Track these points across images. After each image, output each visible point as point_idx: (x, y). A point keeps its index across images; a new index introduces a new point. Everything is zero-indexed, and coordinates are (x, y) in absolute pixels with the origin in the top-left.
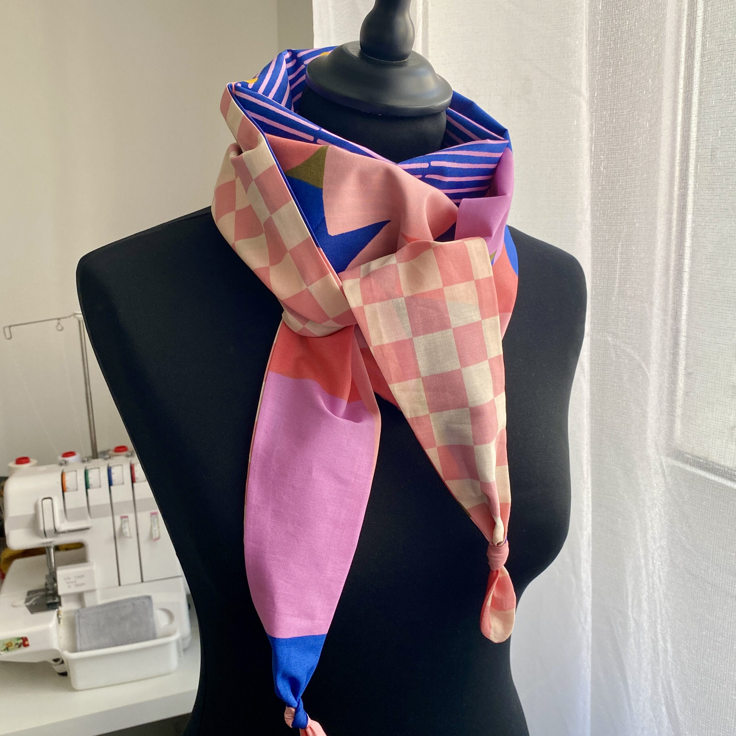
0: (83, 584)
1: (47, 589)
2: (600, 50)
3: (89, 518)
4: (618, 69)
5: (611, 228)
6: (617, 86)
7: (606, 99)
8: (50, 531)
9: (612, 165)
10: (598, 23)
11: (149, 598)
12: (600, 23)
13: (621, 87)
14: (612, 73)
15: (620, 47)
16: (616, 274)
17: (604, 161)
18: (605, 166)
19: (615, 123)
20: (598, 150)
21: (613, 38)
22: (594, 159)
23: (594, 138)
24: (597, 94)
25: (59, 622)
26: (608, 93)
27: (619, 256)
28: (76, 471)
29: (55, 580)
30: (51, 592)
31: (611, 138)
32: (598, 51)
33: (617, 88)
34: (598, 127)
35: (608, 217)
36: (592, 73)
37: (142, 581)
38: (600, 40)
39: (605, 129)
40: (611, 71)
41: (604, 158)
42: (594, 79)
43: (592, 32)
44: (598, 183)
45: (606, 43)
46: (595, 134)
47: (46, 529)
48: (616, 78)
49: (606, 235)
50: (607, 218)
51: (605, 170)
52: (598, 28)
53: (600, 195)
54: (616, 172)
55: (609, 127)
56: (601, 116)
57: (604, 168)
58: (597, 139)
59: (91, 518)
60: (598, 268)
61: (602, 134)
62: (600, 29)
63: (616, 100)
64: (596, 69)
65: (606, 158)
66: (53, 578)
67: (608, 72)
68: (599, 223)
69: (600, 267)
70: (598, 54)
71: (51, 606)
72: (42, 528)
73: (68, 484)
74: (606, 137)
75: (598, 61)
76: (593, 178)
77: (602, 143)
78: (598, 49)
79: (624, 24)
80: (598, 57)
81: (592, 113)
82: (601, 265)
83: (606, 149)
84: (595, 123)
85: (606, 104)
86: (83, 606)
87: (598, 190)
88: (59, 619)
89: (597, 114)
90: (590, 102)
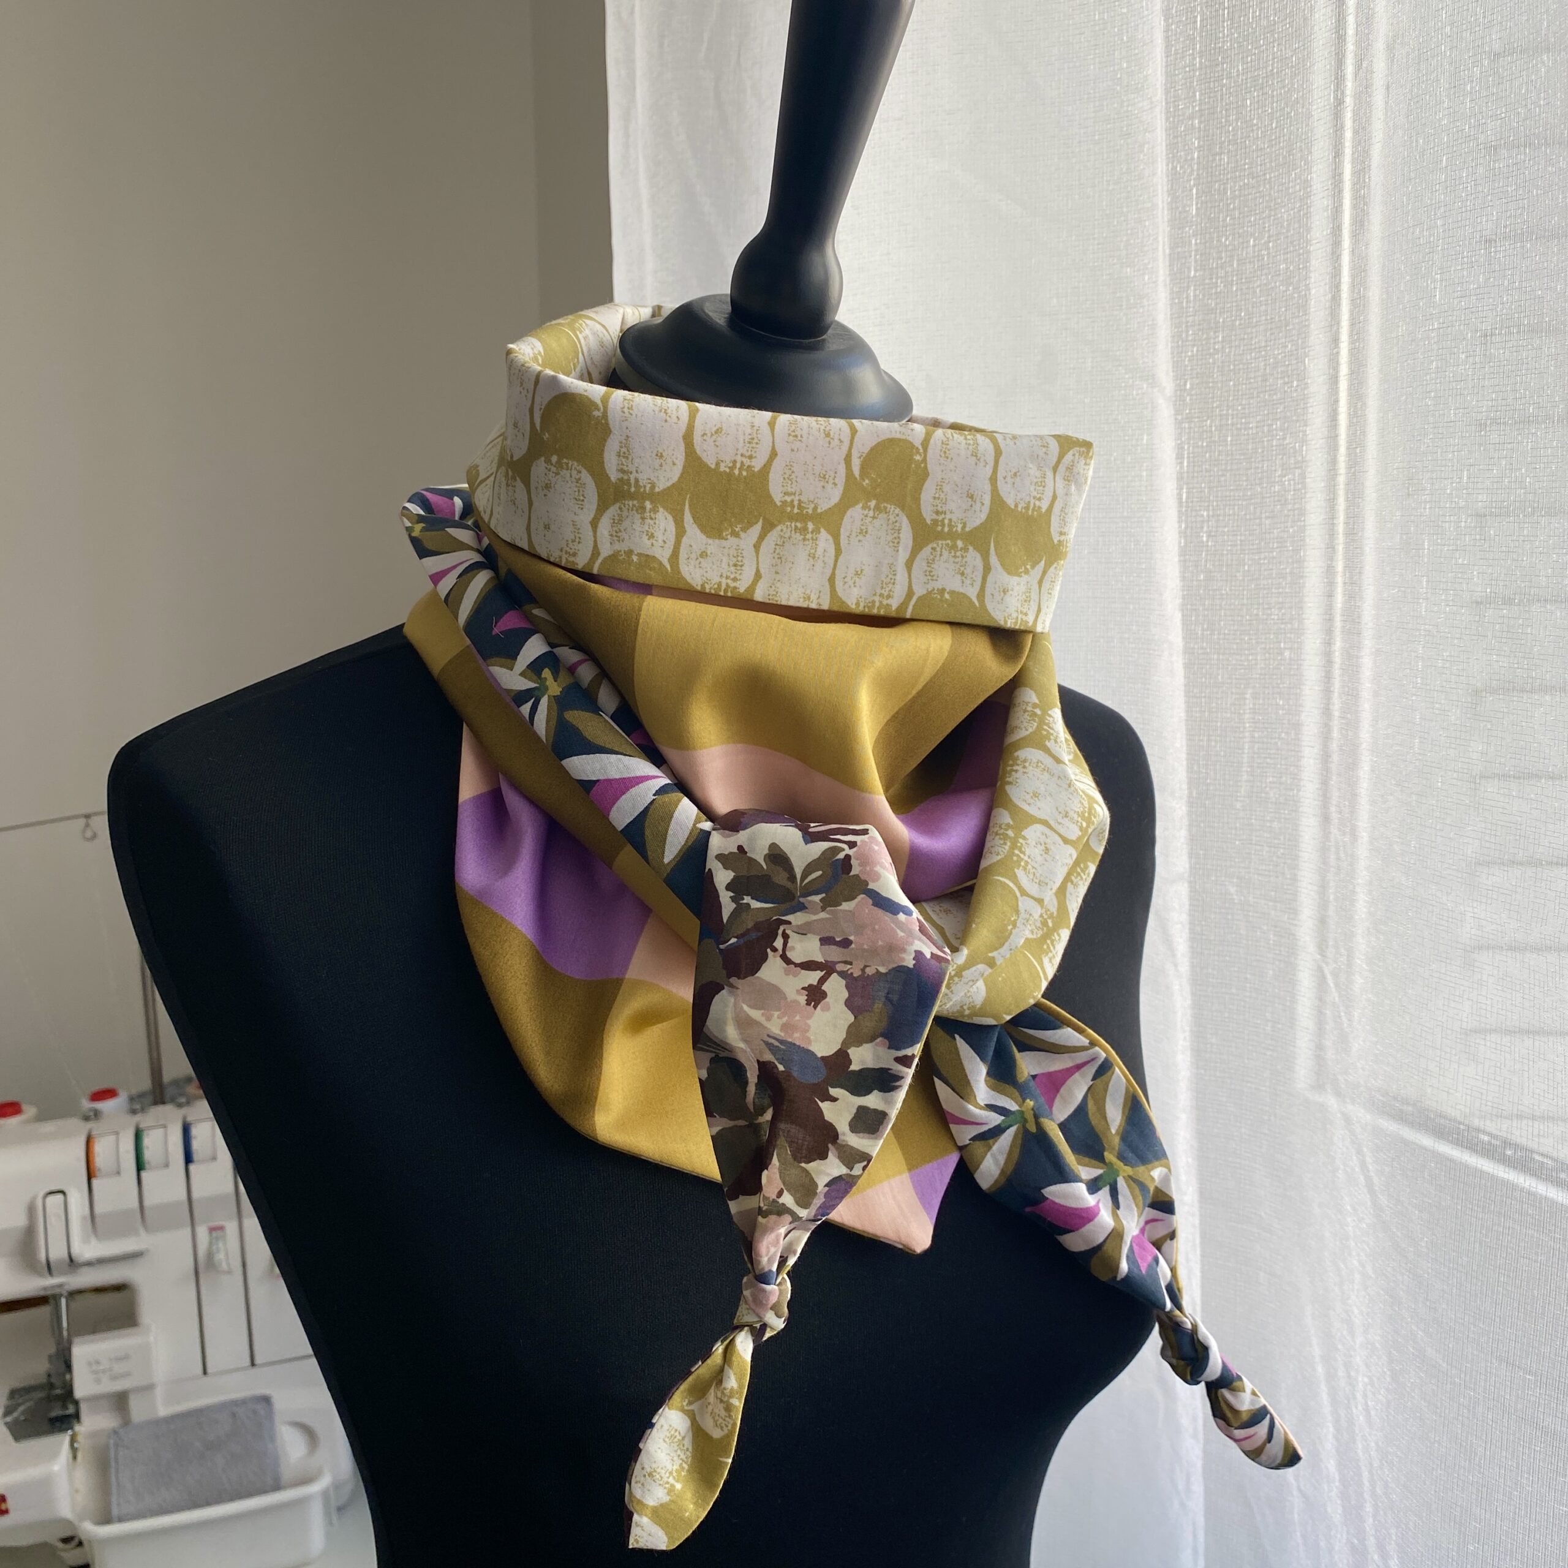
0: (126, 1375)
1: (51, 1386)
2: (1195, 296)
3: (143, 1231)
4: (1236, 335)
5: (1228, 660)
6: (1234, 369)
7: (1210, 396)
8: (60, 1263)
9: (1226, 530)
10: (1190, 242)
11: (266, 1400)
12: (1193, 242)
13: (1241, 372)
14: (1223, 341)
15: (1236, 290)
16: (1243, 753)
17: (1208, 521)
18: (1210, 532)
19: (1231, 445)
20: (1195, 500)
21: (1222, 273)
23: (1185, 475)
25: (75, 1458)
26: (1213, 382)
27: (1247, 716)
28: (117, 1133)
29: (68, 1367)
30: (58, 1391)
31: (1223, 475)
32: (1192, 298)
33: (1234, 374)
35: (1221, 636)
36: (1180, 343)
37: (253, 1364)
38: (1195, 276)
39: (1210, 456)
41: (1208, 516)
42: (1183, 355)
43: (1177, 258)
44: (1196, 566)
45: (1207, 281)
46: (1188, 466)
47: (52, 1259)
48: (1230, 352)
50: (1219, 639)
51: (1210, 540)
52: (1190, 252)
53: (1201, 592)
54: (1236, 545)
55: (1219, 451)
56: (1201, 430)
57: (1209, 536)
58: (1193, 477)
59: (148, 1230)
60: (1202, 740)
63: (1231, 398)
64: (1187, 335)
65: (1213, 516)
66: (63, 1360)
67: (1212, 341)
68: (1202, 648)
69: (1205, 738)
70: (1191, 305)
71: (56, 1424)
72: (42, 1258)
73: (99, 1161)
74: (1212, 473)
75: (1190, 319)
76: (1185, 555)
77: (1203, 486)
78: (1192, 294)
79: (1245, 245)
80: (1191, 310)
81: (1181, 423)
82: (1209, 736)
83: (1211, 498)
84: (1189, 443)
85: (1210, 406)
86: (126, 1422)
87: (1197, 580)
88: (74, 1451)
89: (1193, 425)
90: (1176, 401)
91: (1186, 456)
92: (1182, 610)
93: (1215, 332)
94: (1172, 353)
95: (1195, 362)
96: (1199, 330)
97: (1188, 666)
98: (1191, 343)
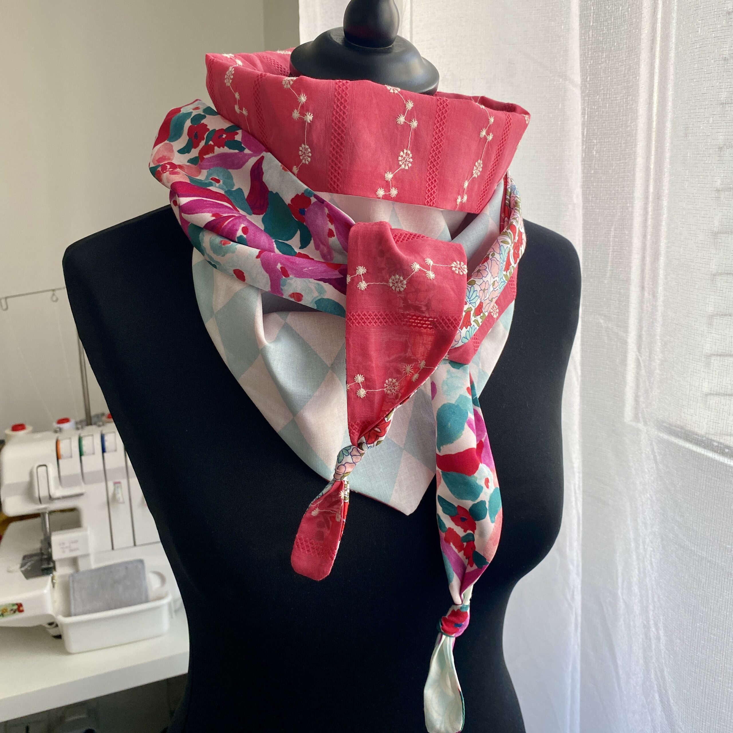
0: (76, 549)
1: (42, 554)
2: (592, 35)
3: (83, 484)
4: (612, 54)
5: (603, 212)
6: (611, 71)
7: (599, 84)
8: (45, 498)
9: (605, 149)
10: (591, 8)
11: (141, 562)
13: (614, 72)
14: (606, 57)
15: (613, 32)
16: (609, 257)
17: (597, 145)
18: (597, 150)
19: (609, 108)
20: (591, 135)
21: (606, 24)
22: (586, 143)
23: (586, 123)
24: (590, 78)
25: (54, 587)
26: (600, 77)
27: (611, 239)
28: (70, 439)
29: (49, 545)
30: (45, 557)
31: (604, 123)
32: (591, 36)
33: (611, 73)
34: (590, 112)
35: (601, 201)
36: (584, 58)
37: (135, 545)
38: (593, 25)
39: (598, 114)
40: (604, 56)
41: (597, 142)
42: (586, 64)
43: (584, 16)
44: (590, 167)
45: (598, 28)
46: (587, 118)
47: (41, 495)
48: (609, 63)
49: (599, 219)
52: (590, 13)
53: (592, 179)
54: (610, 156)
55: (602, 111)
56: (594, 100)
57: (596, 152)
58: (590, 124)
59: (85, 483)
60: (590, 250)
61: (595, 119)
62: (592, 14)
63: (609, 85)
64: (588, 54)
65: (599, 142)
66: (47, 542)
67: (600, 57)
68: (592, 206)
71: (46, 571)
72: (37, 495)
73: (62, 451)
74: (599, 122)
75: (590, 46)
76: (584, 161)
77: (595, 128)
78: (591, 34)
79: (618, 9)
80: (590, 42)
81: (584, 97)
83: (598, 134)
84: (588, 107)
85: (599, 89)
86: (77, 570)
87: (590, 174)
88: (53, 584)
89: (590, 99)
90: (582, 86)
91: (586, 113)
92: (583, 188)
93: (602, 53)
94: (580, 63)
95: (592, 67)
96: (594, 52)
97: (585, 215)
98: (590, 58)
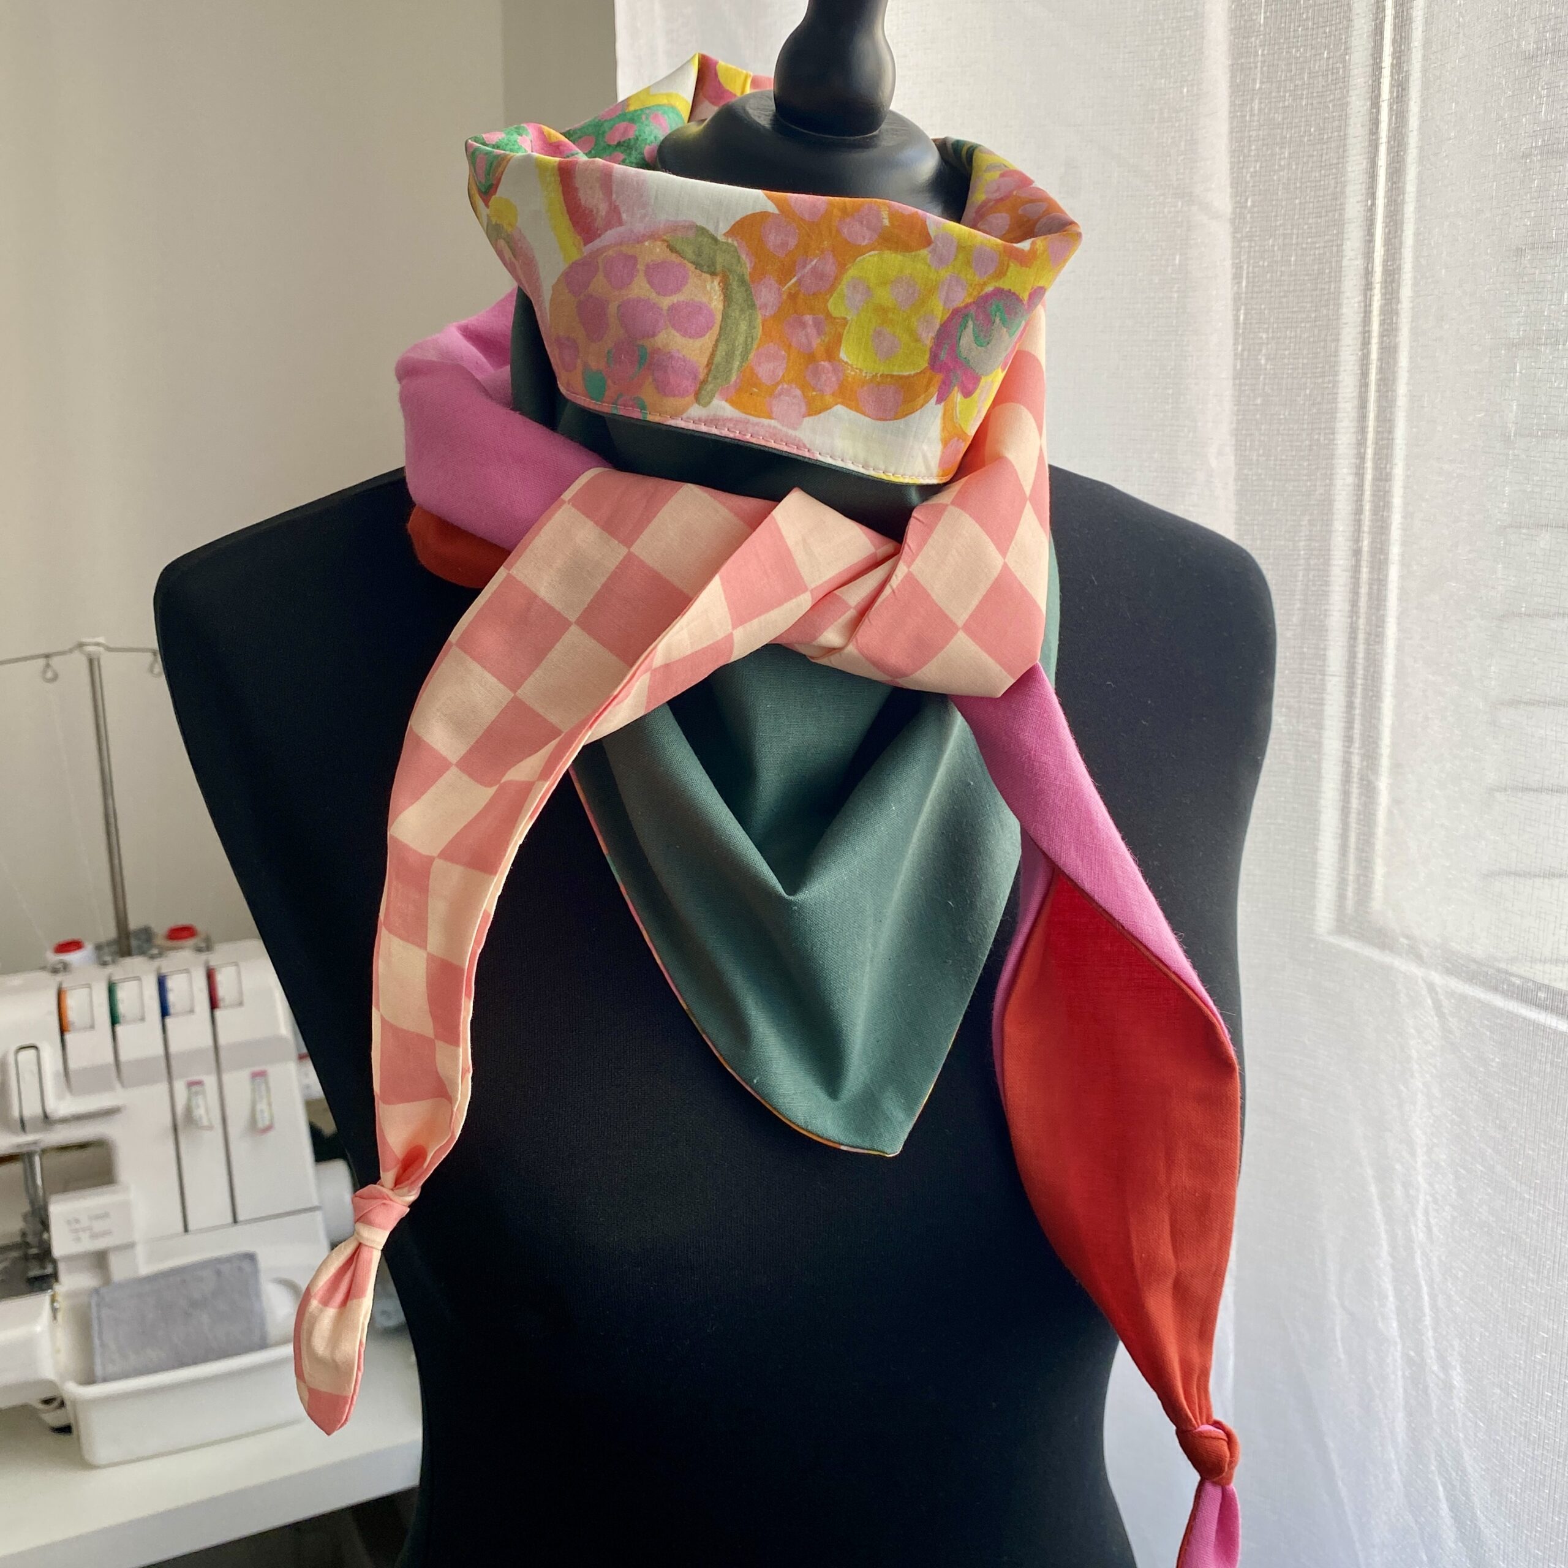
0: (107, 1233)
1: (27, 1245)
2: (1260, 110)
5: (1284, 486)
7: (1273, 214)
8: (34, 1119)
9: (1287, 352)
10: (1256, 52)
11: (251, 1257)
12: (1260, 52)
14: (1290, 157)
17: (1267, 344)
18: (1269, 354)
19: (1295, 265)
20: (1254, 321)
22: (1244, 339)
23: (1243, 296)
24: (1252, 201)
25: (55, 1317)
27: (1302, 544)
28: (88, 986)
29: (45, 1225)
31: (1284, 297)
32: (1256, 112)
34: (1253, 273)
35: (1278, 462)
36: (1241, 158)
37: (235, 1220)
38: (1260, 88)
39: (1272, 276)
40: (1286, 156)
41: (1267, 338)
42: (1244, 170)
43: (1239, 69)
44: (1253, 390)
45: (1274, 94)
48: (1297, 169)
49: (1273, 501)
50: (1275, 465)
51: (1269, 364)
52: (1255, 63)
53: (1258, 416)
55: (1281, 272)
56: (1262, 249)
57: (1267, 360)
58: (1252, 298)
59: (123, 1086)
62: (1259, 64)
64: (1250, 150)
65: (1273, 338)
66: (40, 1220)
67: (1278, 157)
71: (36, 1284)
72: (16, 1114)
73: (72, 1019)
79: (1318, 57)
85: (1273, 224)
86: (107, 1280)
87: (1254, 405)
88: (54, 1311)
89: (1253, 244)
90: (1235, 219)
91: (1245, 275)
93: (1281, 148)
94: (1232, 169)
95: (1257, 178)
98: (1253, 159)
